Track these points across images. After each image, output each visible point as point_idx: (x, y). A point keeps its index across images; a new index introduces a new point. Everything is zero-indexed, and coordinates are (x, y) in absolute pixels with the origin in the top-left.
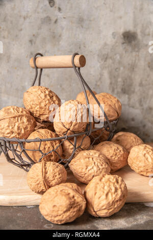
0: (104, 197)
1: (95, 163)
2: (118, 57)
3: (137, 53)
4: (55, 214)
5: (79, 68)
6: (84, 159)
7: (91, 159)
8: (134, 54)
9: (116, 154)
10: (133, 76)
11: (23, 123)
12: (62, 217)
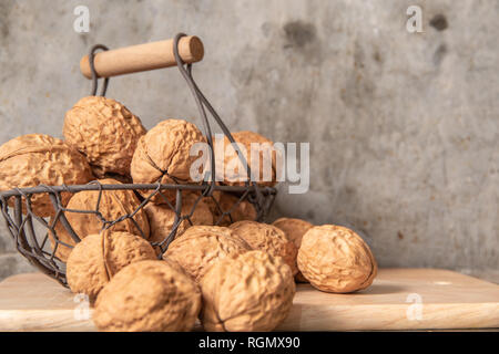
0: (242, 284)
1: (222, 246)
2: (275, 76)
3: (316, 69)
4: (128, 316)
5: (189, 66)
6: (198, 238)
7: (213, 239)
8: (310, 69)
9: (270, 242)
10: (308, 118)
11: (63, 163)
12: (146, 323)
